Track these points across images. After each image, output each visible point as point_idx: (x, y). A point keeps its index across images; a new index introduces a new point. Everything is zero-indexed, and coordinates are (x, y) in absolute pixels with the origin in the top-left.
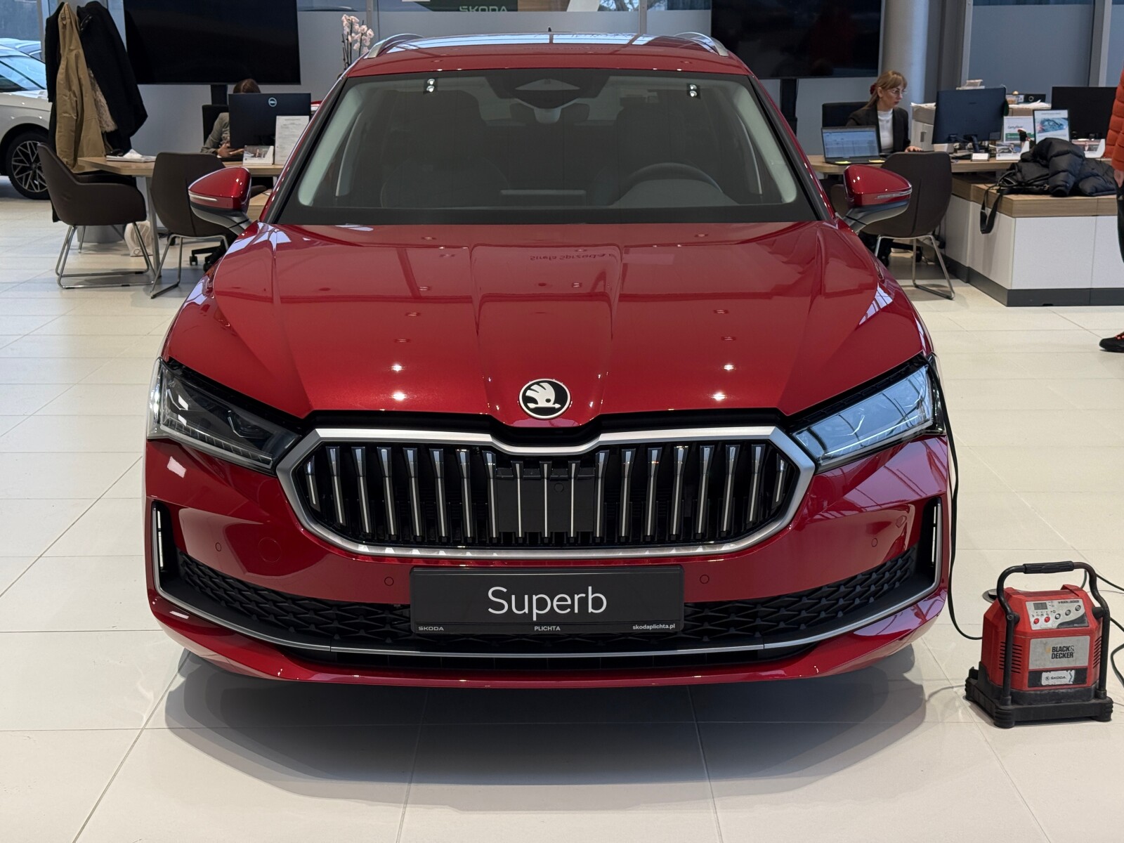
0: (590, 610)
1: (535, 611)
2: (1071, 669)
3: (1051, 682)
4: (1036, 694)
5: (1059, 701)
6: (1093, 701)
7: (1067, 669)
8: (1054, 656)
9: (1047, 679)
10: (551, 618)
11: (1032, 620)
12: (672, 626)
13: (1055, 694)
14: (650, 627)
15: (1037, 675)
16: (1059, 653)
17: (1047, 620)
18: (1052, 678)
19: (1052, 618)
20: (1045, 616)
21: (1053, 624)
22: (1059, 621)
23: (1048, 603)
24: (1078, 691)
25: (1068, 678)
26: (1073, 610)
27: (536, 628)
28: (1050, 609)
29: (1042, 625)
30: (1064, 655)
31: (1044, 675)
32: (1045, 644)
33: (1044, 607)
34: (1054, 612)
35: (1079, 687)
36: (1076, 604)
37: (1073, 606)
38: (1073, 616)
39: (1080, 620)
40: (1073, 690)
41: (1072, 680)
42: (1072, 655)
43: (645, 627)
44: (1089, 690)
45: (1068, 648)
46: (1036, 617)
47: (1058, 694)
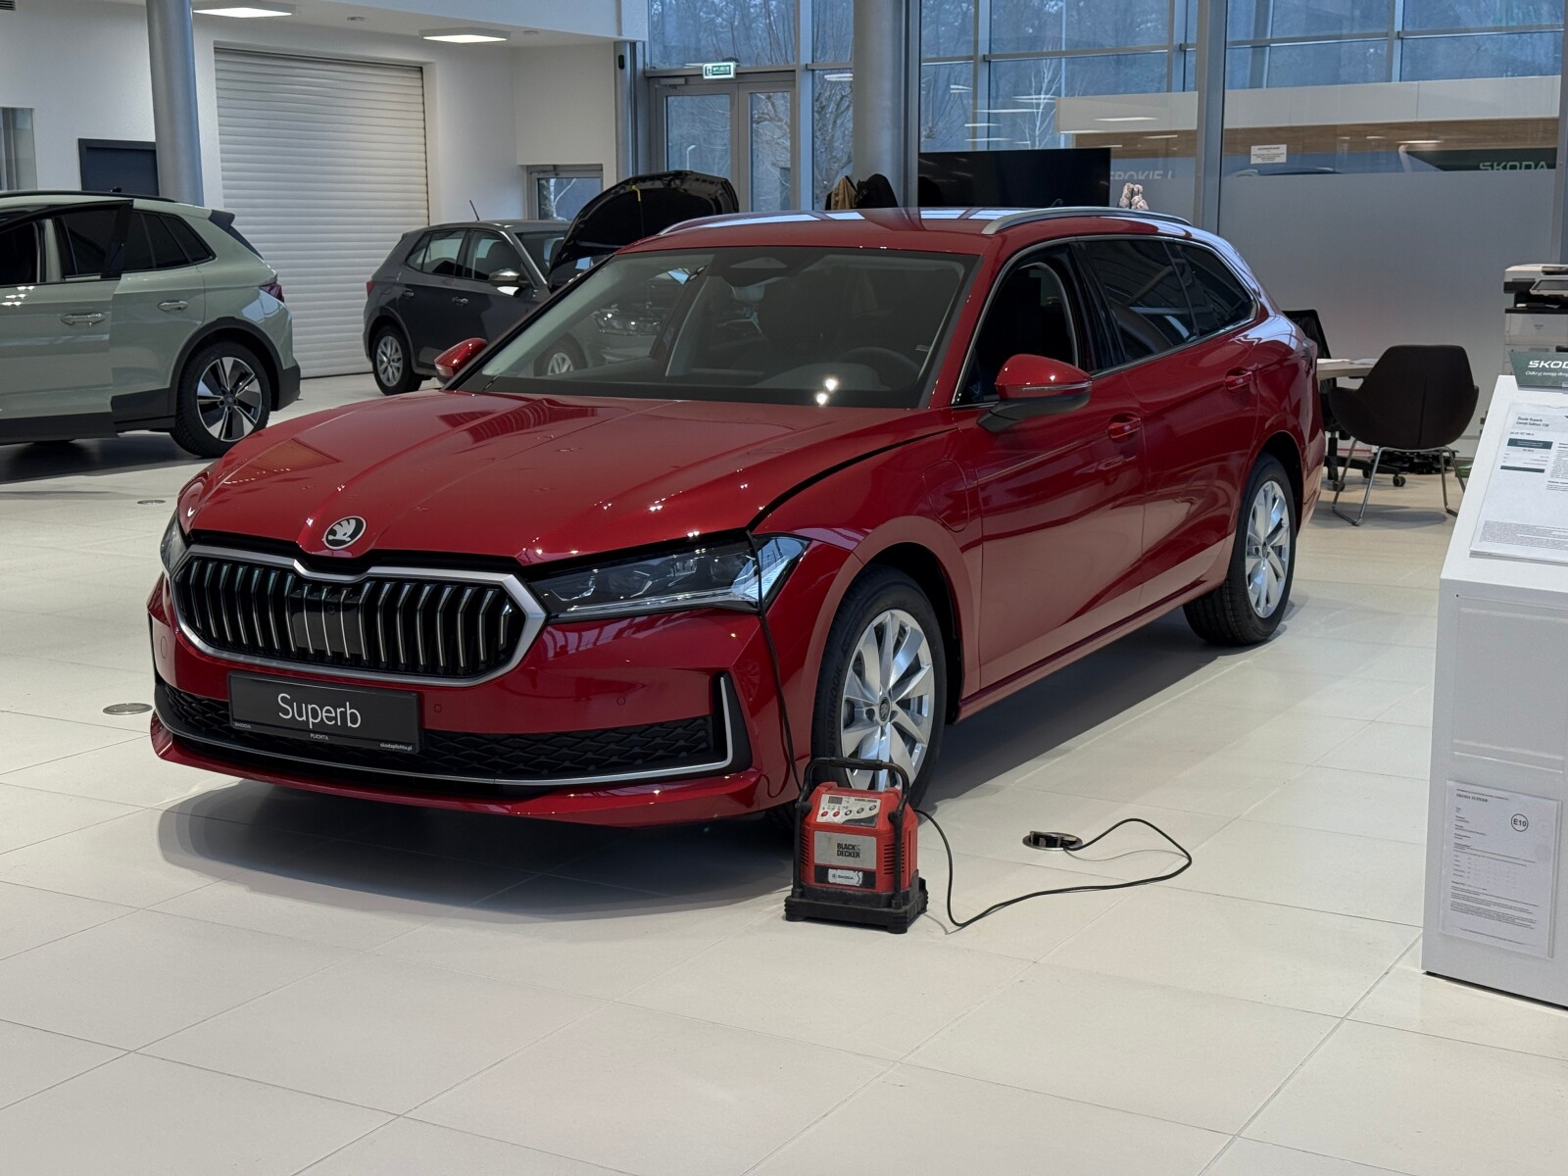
0: (349, 724)
1: (311, 720)
2: (859, 870)
3: (839, 881)
4: (823, 891)
5: (846, 902)
6: (886, 910)
7: (854, 870)
8: (840, 854)
9: (834, 877)
10: (320, 728)
11: (821, 812)
12: (410, 748)
13: (842, 894)
14: (393, 747)
15: (823, 871)
16: (846, 850)
17: (835, 815)
18: (840, 877)
19: (842, 813)
20: (836, 810)
21: (840, 819)
22: (848, 818)
23: (845, 798)
24: (866, 896)
25: (856, 879)
26: (867, 808)
27: (312, 735)
28: (844, 804)
29: (829, 818)
30: (850, 855)
31: (831, 872)
32: (830, 838)
33: (839, 801)
34: (847, 808)
35: (867, 891)
36: (872, 804)
37: (867, 805)
38: (863, 815)
39: (870, 819)
40: (860, 894)
41: (860, 882)
42: (858, 855)
43: (389, 746)
44: (878, 896)
45: (853, 847)
46: (826, 810)
47: (845, 894)
